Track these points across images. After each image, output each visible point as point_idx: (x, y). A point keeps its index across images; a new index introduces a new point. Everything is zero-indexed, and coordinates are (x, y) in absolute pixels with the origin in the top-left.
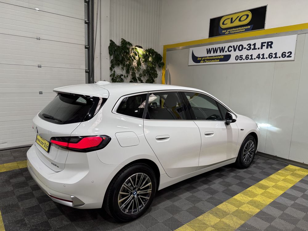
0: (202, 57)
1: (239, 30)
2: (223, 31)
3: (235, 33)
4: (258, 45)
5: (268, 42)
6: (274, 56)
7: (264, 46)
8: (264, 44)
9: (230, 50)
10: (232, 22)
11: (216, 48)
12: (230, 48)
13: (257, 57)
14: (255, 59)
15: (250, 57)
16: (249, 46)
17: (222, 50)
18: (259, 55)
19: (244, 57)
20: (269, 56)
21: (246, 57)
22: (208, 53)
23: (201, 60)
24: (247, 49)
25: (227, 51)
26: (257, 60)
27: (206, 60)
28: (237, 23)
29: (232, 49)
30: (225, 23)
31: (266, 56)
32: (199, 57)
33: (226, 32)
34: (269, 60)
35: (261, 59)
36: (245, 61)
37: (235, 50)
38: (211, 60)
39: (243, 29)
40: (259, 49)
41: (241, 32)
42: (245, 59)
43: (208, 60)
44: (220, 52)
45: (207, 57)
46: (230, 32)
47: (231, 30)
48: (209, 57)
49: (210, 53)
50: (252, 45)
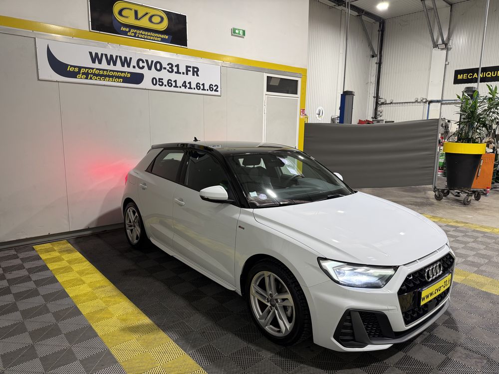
0: (80, 68)
1: (152, 36)
2: (124, 29)
3: (147, 39)
4: (182, 69)
5: (194, 68)
6: (202, 87)
7: (190, 71)
8: (189, 69)
9: (141, 66)
10: (136, 18)
11: (112, 56)
12: (141, 62)
13: (183, 86)
14: (180, 87)
15: (174, 84)
16: (170, 66)
17: (126, 62)
18: (185, 82)
19: (165, 82)
20: (197, 86)
21: (168, 83)
22: (94, 62)
23: (79, 73)
24: (168, 71)
25: (136, 67)
26: (183, 89)
27: (92, 74)
28: (144, 23)
29: (145, 64)
31: (193, 86)
32: (71, 66)
33: (129, 31)
34: (196, 91)
35: (188, 88)
36: (167, 88)
37: (150, 68)
38: (106, 76)
39: (158, 37)
40: (183, 73)
41: (154, 40)
42: (167, 85)
43: (95, 75)
44: (123, 65)
45: (94, 70)
46: (136, 33)
47: (138, 32)
48: (97, 69)
49: (100, 62)
50: (174, 66)
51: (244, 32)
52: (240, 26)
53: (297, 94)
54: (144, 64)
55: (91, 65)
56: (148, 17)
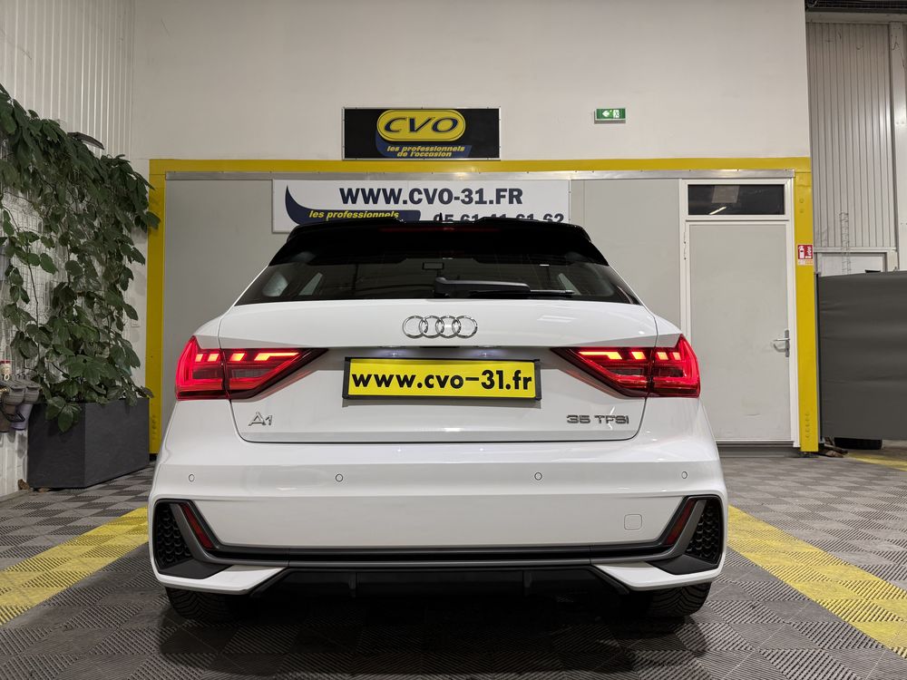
0: (326, 212)
1: (437, 151)
2: (391, 149)
3: (424, 157)
4: (490, 195)
5: (511, 191)
7: (504, 197)
8: (502, 193)
9: (416, 199)
10: (412, 129)
11: (371, 190)
12: (416, 193)
16: (467, 193)
17: (393, 196)
22: (345, 201)
24: (463, 201)
25: (409, 201)
28: (426, 134)
29: (423, 196)
30: (392, 127)
32: (315, 211)
33: (400, 151)
37: (430, 201)
39: (446, 152)
40: (491, 202)
41: (437, 157)
44: (388, 201)
45: (346, 213)
46: (411, 151)
47: (414, 149)
48: (350, 211)
49: (354, 201)
50: (474, 193)
51: (622, 113)
52: (611, 102)
53: (783, 213)
54: (420, 197)
55: (342, 206)
56: (431, 123)
